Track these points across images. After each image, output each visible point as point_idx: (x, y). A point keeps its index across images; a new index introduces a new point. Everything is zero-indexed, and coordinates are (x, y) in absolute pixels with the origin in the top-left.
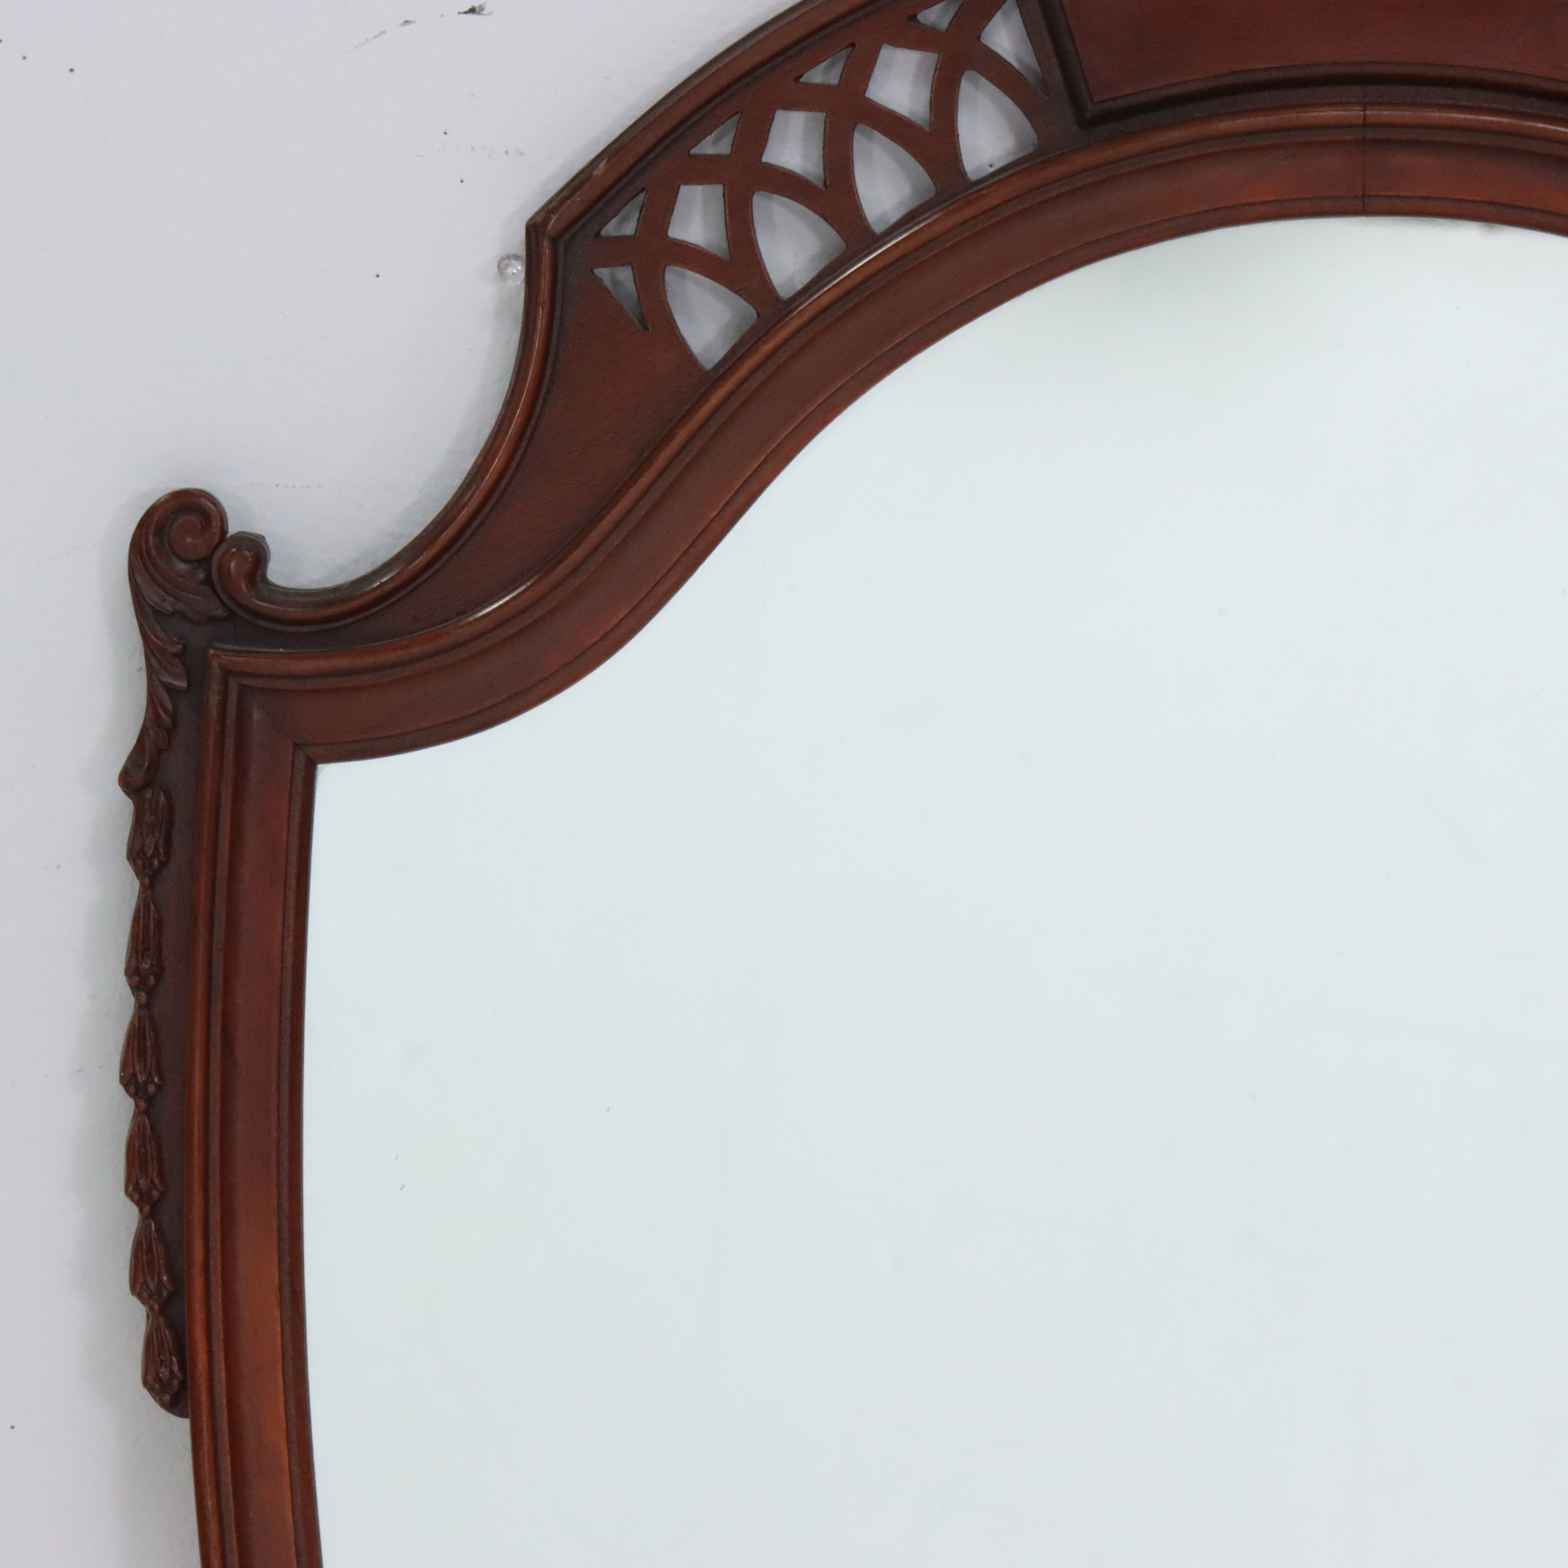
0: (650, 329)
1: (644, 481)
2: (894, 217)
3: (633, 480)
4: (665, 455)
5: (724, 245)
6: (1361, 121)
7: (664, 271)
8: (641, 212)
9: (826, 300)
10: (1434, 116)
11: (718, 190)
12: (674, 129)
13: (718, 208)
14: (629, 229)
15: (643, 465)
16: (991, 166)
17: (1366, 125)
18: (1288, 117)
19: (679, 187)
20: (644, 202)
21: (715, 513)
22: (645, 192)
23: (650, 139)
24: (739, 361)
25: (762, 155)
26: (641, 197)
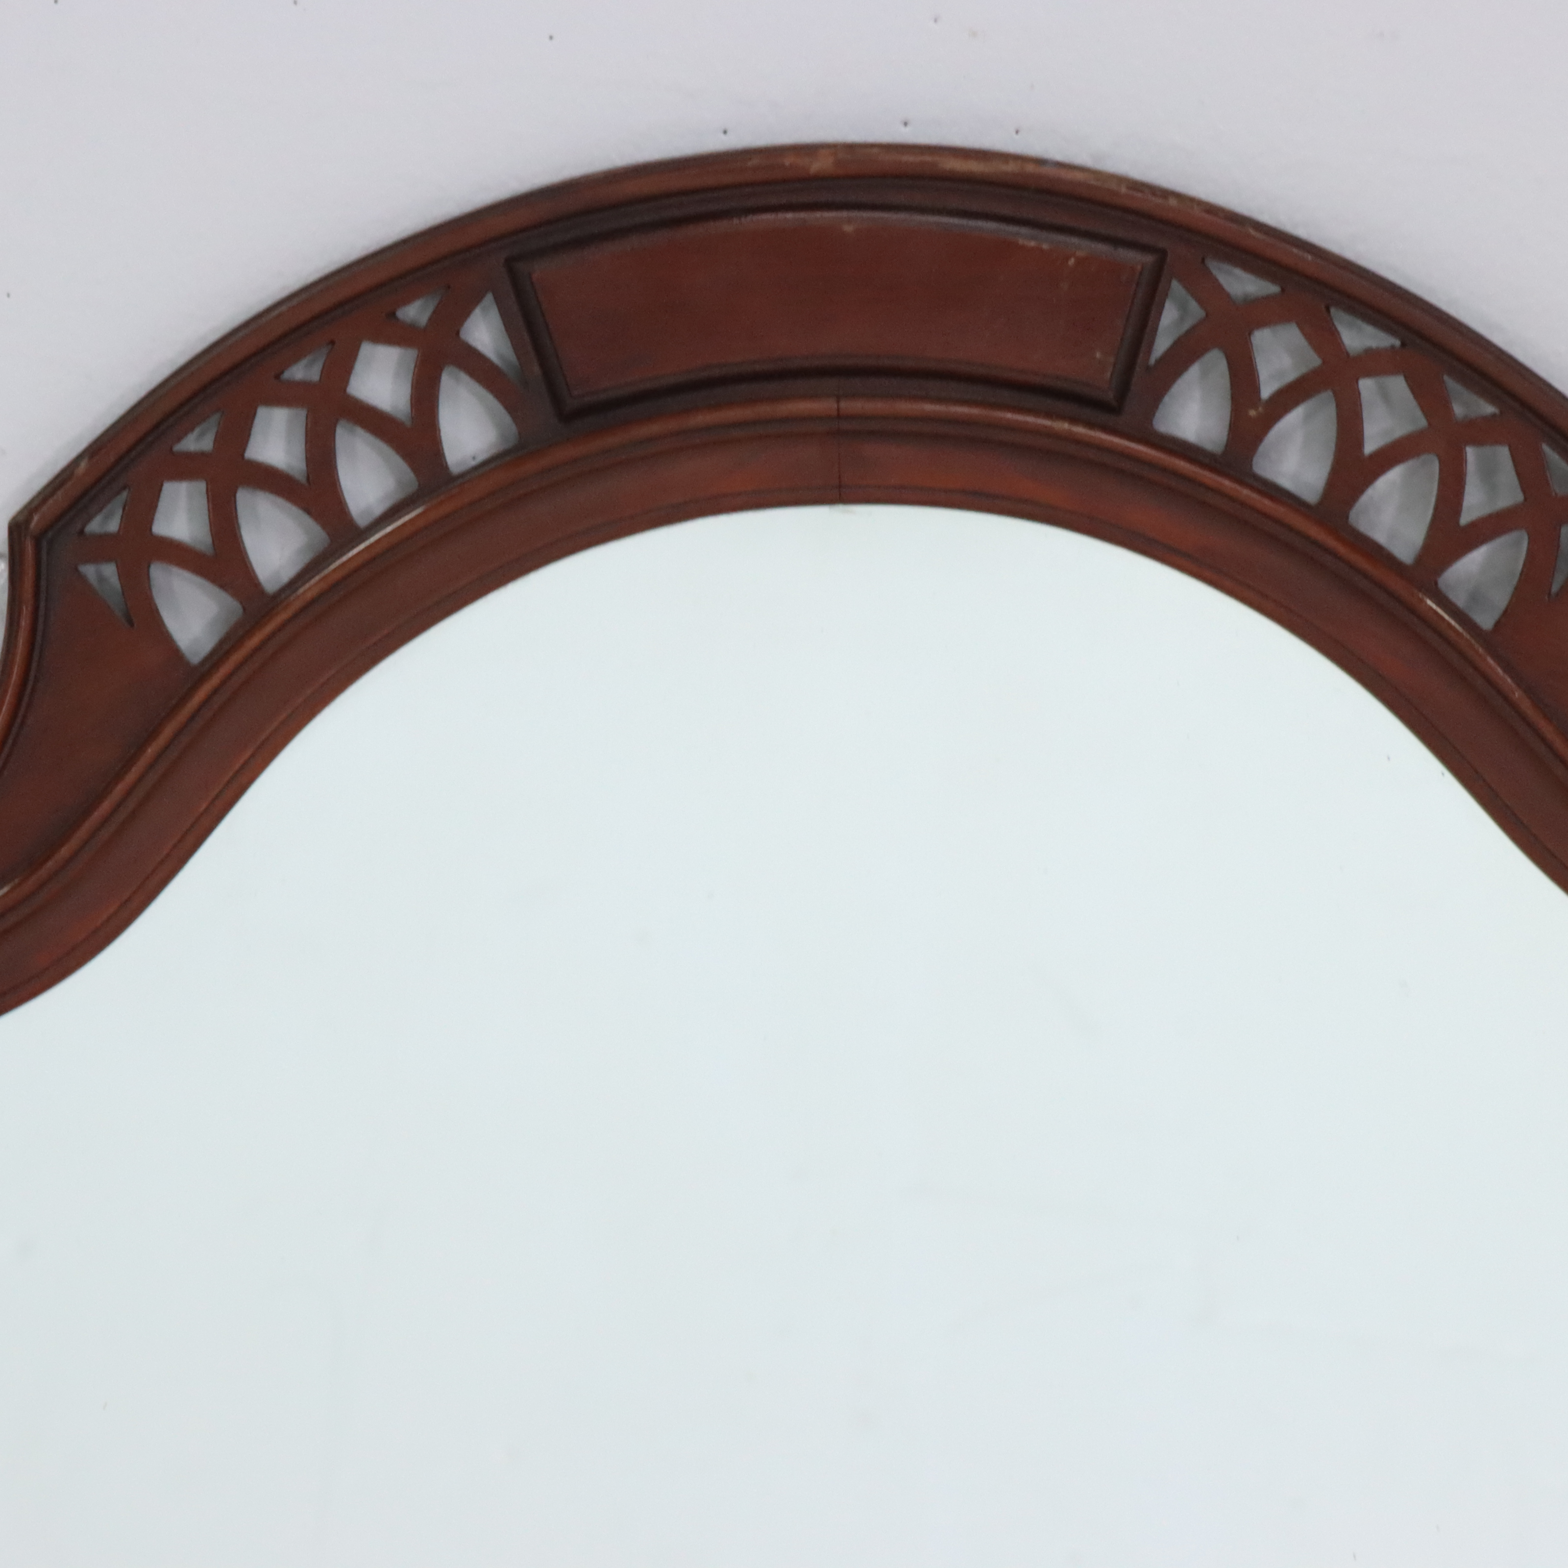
0: (135, 625)
1: (131, 777)
2: (379, 510)
3: (118, 777)
4: (151, 751)
5: (209, 540)
6: (835, 413)
7: (149, 567)
8: (124, 509)
9: (309, 595)
10: (904, 407)
11: (200, 487)
12: (157, 426)
13: (202, 503)
14: (113, 526)
15: (128, 763)
16: (474, 458)
17: (839, 416)
18: (764, 410)
19: (162, 485)
20: (126, 500)
21: (204, 806)
22: (127, 490)
23: (131, 438)
24: (228, 654)
25: (244, 450)
26: (125, 494)
